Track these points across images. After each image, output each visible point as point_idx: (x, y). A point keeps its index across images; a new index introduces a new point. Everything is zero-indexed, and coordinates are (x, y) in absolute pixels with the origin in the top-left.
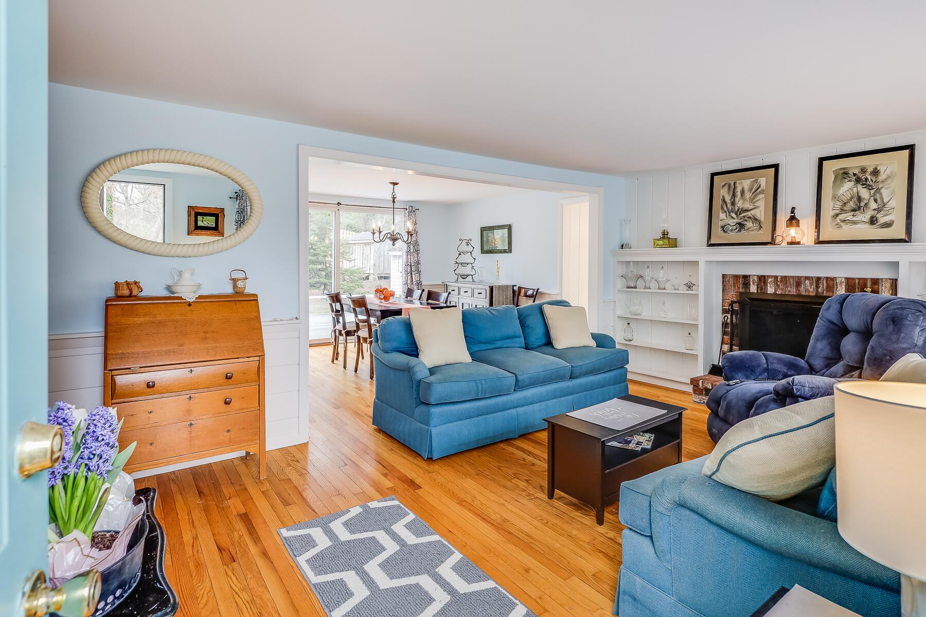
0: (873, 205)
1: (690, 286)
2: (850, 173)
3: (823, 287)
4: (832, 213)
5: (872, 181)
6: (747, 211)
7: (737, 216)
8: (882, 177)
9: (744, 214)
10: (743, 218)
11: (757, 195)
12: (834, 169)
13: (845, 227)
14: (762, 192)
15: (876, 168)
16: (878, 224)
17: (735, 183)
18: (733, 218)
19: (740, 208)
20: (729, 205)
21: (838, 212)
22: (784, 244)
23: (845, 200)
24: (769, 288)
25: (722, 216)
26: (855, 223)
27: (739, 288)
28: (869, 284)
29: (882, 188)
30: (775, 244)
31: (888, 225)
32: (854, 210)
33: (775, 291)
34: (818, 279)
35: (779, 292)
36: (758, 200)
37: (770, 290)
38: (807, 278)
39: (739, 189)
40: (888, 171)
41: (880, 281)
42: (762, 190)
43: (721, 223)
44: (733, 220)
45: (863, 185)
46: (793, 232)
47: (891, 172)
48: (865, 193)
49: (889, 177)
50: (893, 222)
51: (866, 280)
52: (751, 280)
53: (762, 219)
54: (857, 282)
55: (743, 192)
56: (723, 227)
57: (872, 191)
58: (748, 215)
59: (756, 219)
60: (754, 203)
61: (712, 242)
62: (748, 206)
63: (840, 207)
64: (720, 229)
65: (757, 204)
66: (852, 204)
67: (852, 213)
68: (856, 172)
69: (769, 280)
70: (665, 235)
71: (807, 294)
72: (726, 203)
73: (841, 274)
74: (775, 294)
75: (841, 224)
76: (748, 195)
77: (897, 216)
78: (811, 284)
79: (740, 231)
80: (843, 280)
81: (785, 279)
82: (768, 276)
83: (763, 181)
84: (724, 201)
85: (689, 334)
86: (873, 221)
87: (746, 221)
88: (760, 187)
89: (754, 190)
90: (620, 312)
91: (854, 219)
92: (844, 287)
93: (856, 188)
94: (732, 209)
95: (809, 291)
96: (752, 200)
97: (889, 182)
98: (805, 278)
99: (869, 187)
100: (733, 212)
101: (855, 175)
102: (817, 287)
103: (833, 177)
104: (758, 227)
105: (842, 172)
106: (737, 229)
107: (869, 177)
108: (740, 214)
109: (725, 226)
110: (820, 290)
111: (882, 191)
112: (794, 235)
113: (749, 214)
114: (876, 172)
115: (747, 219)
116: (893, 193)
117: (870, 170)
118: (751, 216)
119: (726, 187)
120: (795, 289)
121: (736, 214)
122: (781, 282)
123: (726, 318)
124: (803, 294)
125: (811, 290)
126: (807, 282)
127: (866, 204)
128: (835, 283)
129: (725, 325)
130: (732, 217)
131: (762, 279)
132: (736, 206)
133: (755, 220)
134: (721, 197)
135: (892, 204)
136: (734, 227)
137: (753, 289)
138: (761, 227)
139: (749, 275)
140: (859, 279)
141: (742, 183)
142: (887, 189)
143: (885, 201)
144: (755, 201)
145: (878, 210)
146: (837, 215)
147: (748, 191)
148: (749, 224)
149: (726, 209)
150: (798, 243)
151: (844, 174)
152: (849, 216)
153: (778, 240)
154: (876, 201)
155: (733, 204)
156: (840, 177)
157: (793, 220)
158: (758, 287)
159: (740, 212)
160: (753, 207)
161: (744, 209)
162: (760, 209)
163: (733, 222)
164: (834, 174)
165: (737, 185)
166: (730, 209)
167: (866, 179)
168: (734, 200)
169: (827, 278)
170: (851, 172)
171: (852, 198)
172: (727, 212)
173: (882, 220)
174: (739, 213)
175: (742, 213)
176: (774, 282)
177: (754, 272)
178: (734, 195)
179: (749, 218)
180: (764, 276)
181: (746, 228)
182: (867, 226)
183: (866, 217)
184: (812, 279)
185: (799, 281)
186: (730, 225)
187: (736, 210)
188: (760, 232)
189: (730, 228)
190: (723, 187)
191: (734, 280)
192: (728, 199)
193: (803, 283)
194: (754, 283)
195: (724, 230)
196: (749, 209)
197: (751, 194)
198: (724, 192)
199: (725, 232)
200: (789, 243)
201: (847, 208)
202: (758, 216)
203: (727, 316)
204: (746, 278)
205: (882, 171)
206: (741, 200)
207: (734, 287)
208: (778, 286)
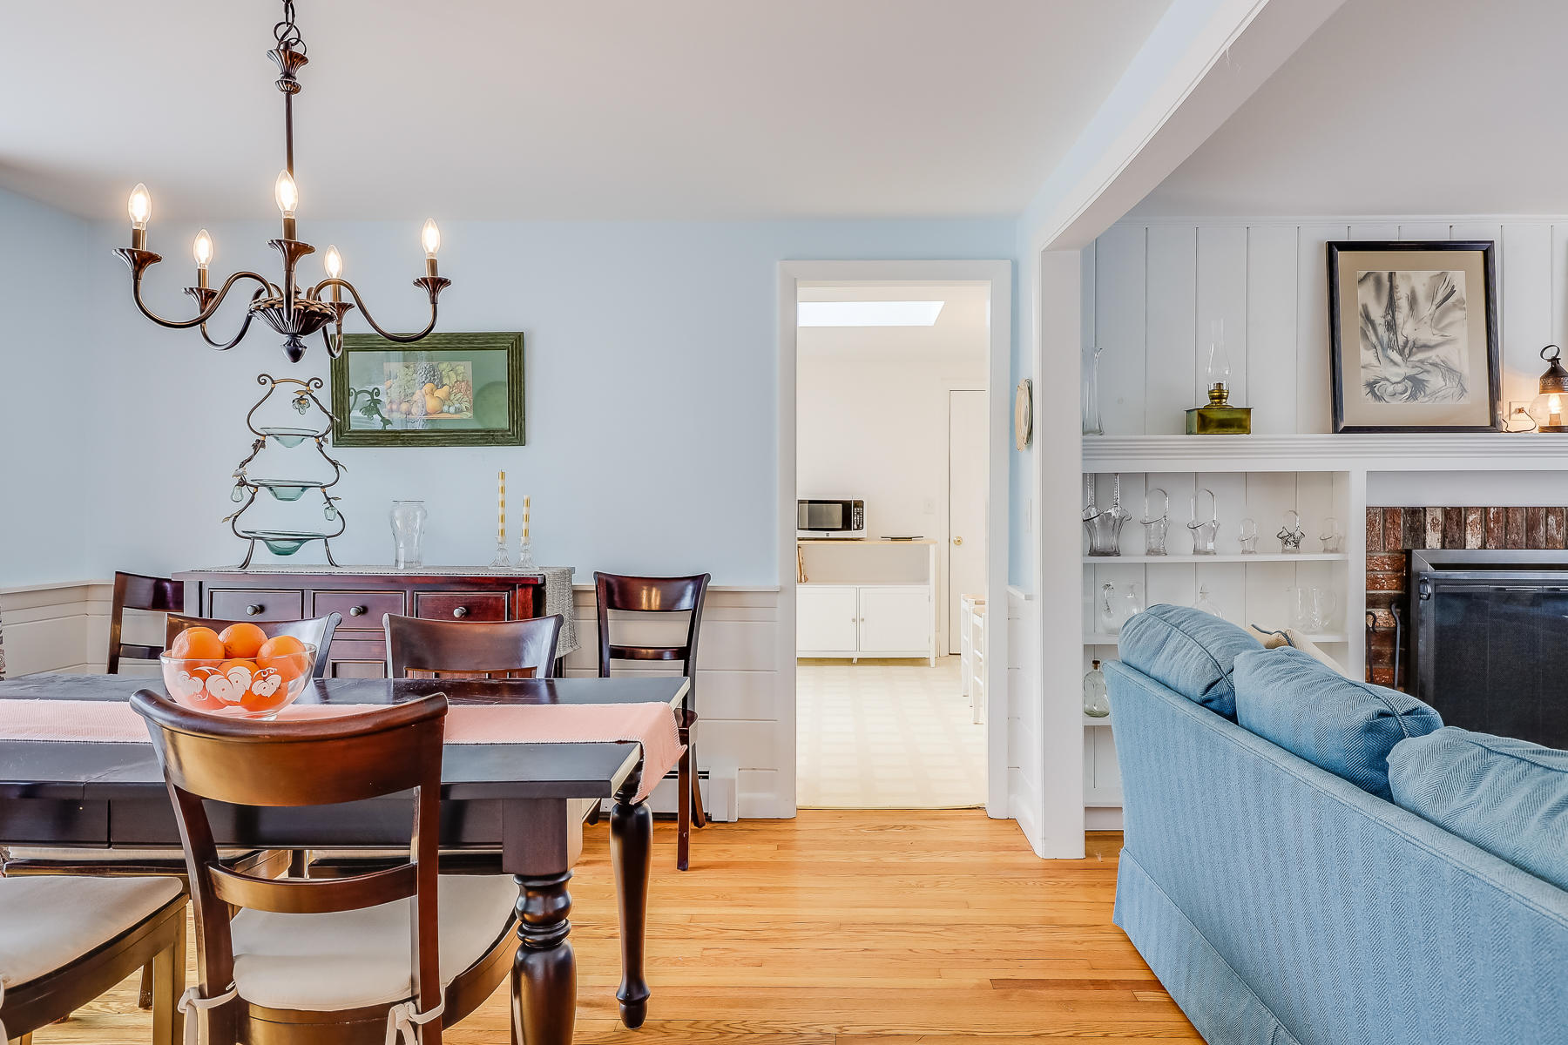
1: (1290, 540)
6: (1426, 347)
7: (1405, 360)
9: (1421, 356)
10: (1418, 364)
11: (1448, 310)
14: (1459, 304)
17: (1391, 276)
18: (1395, 364)
19: (1411, 339)
20: (1381, 330)
22: (1535, 429)
24: (1469, 537)
25: (1367, 356)
27: (1396, 538)
30: (1500, 430)
33: (1484, 544)
35: (1491, 546)
36: (1451, 324)
37: (1472, 542)
38: (1549, 511)
39: (1403, 293)
42: (1458, 300)
43: (1365, 376)
44: (1395, 369)
46: (1554, 403)
52: (1429, 519)
53: (1466, 371)
55: (1413, 301)
56: (1371, 386)
58: (1430, 358)
59: (1450, 370)
60: (1442, 329)
61: (1345, 422)
62: (1426, 335)
64: (1364, 390)
65: (1451, 332)
69: (1471, 518)
70: (1218, 397)
72: (1372, 323)
74: (1480, 552)
76: (1426, 309)
78: (1559, 525)
79: (1413, 396)
81: (1505, 513)
82: (1466, 509)
83: (1458, 278)
84: (1368, 318)
87: (1428, 372)
88: (1452, 292)
89: (1440, 297)
94: (1390, 340)
95: (1553, 539)
96: (1436, 321)
98: (1547, 512)
100: (1393, 348)
104: (1458, 390)
106: (1405, 391)
108: (1410, 354)
109: (1376, 382)
112: (1554, 410)
115: (1429, 367)
118: (1439, 362)
119: (1370, 283)
120: (1523, 539)
121: (1401, 353)
122: (1497, 520)
123: (1374, 619)
124: (1543, 545)
126: (1551, 520)
130: (1391, 360)
131: (1454, 518)
132: (1399, 334)
133: (1448, 370)
134: (1360, 307)
136: (1400, 388)
137: (1433, 539)
138: (1464, 390)
139: (1424, 508)
141: (1409, 278)
144: (1441, 325)
147: (1426, 299)
148: (1435, 381)
149: (1373, 339)
153: (1506, 421)
155: (1391, 326)
157: (1556, 377)
158: (1444, 537)
159: (1409, 349)
160: (1440, 339)
161: (1419, 343)
162: (1458, 346)
163: (1397, 375)
165: (1398, 281)
166: (1385, 340)
168: (1393, 317)
172: (1379, 348)
174: (1407, 351)
175: (1415, 354)
176: (1481, 521)
177: (1435, 498)
178: (1392, 305)
179: (1434, 364)
180: (1460, 508)
181: (1428, 392)
184: (1562, 512)
185: (1533, 518)
186: (1388, 380)
187: (1401, 343)
188: (1463, 401)
189: (1390, 389)
190: (1361, 281)
191: (1385, 521)
192: (1377, 313)
193: (1543, 522)
194: (1434, 526)
195: (1372, 392)
196: (1433, 343)
197: (1434, 307)
198: (1366, 294)
199: (1378, 398)
200: (1544, 430)
202: (1455, 362)
203: (1371, 614)
204: (1415, 516)
206: (1411, 321)
207: (1386, 537)
208: (1488, 531)
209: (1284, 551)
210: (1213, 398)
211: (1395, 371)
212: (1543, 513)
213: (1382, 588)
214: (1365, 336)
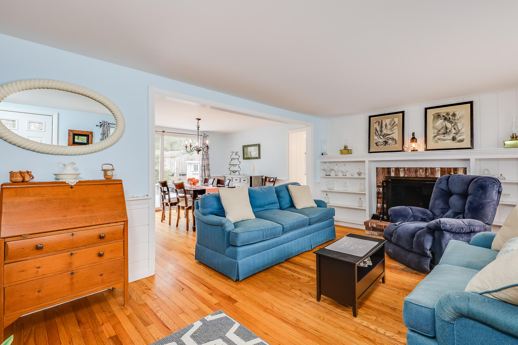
0: (454, 131)
1: (359, 174)
2: (441, 115)
3: (429, 173)
4: (433, 135)
5: (452, 119)
6: (389, 135)
7: (384, 138)
8: (457, 117)
10: (386, 138)
11: (394, 127)
12: (433, 113)
13: (440, 142)
14: (396, 125)
15: (454, 113)
16: (456, 140)
17: (382, 121)
18: (382, 139)
19: (385, 133)
20: (379, 132)
21: (436, 135)
22: (410, 151)
23: (439, 128)
24: (401, 174)
25: (376, 137)
26: (445, 140)
27: (385, 174)
28: (452, 170)
29: (457, 122)
30: (404, 151)
31: (461, 141)
32: (444, 134)
33: (404, 175)
34: (426, 169)
35: (406, 176)
36: (395, 129)
37: (402, 175)
38: (420, 168)
39: (384, 124)
40: (460, 114)
41: (458, 169)
43: (375, 141)
44: (382, 140)
45: (448, 121)
46: (414, 145)
47: (462, 115)
48: (449, 125)
49: (461, 117)
50: (464, 139)
51: (450, 168)
52: (392, 170)
53: (397, 139)
54: (446, 169)
55: (386, 126)
56: (376, 143)
57: (453, 124)
59: (394, 139)
61: (371, 151)
62: (389, 132)
63: (436, 132)
64: (375, 144)
65: (394, 131)
66: (443, 131)
67: (443, 135)
68: (444, 115)
69: (401, 170)
70: (346, 148)
71: (421, 176)
72: (377, 131)
73: (438, 166)
74: (404, 177)
75: (437, 140)
76: (389, 127)
77: (466, 136)
78: (423, 172)
79: (385, 145)
80: (439, 169)
81: (409, 169)
82: (400, 168)
83: (396, 120)
84: (376, 130)
85: (360, 199)
86: (454, 139)
87: (388, 140)
88: (395, 123)
89: (392, 124)
90: (322, 189)
91: (444, 138)
92: (439, 172)
93: (444, 123)
95: (422, 175)
97: (461, 119)
98: (420, 169)
99: (451, 122)
100: (381, 136)
101: (443, 116)
102: (426, 173)
103: (432, 117)
105: (437, 115)
106: (384, 144)
107: (451, 117)
108: (385, 136)
109: (377, 143)
111: (458, 124)
112: (414, 147)
113: (390, 136)
114: (454, 115)
116: (463, 125)
117: (451, 114)
118: (391, 137)
119: (377, 123)
120: (414, 174)
121: (383, 136)
122: (407, 170)
123: (379, 190)
124: (419, 176)
125: (423, 174)
126: (421, 170)
127: (450, 131)
128: (435, 170)
129: (378, 193)
131: (397, 170)
132: (383, 132)
133: (393, 139)
134: (375, 128)
135: (463, 130)
136: (382, 143)
137: (393, 174)
138: (396, 143)
139: (391, 168)
140: (447, 168)
141: (385, 121)
142: (460, 123)
143: (460, 129)
144: (392, 130)
145: (456, 134)
146: (435, 136)
147: (389, 125)
148: (390, 142)
149: (377, 134)
150: (417, 150)
151: (438, 116)
152: (441, 137)
153: (405, 149)
154: (455, 129)
155: (381, 131)
156: (436, 117)
157: (414, 139)
158: (395, 174)
160: (392, 133)
161: (387, 134)
162: (396, 134)
163: (382, 141)
164: (433, 116)
165: (383, 122)
166: (380, 134)
167: (450, 118)
168: (382, 129)
169: (431, 168)
171: (443, 128)
172: (378, 136)
173: (459, 138)
174: (384, 136)
176: (404, 170)
177: (393, 166)
178: (381, 127)
179: (390, 138)
180: (398, 168)
181: (388, 144)
182: (451, 141)
183: (451, 137)
184: (423, 168)
185: (416, 170)
186: (380, 142)
187: (383, 134)
188: (396, 145)
189: (380, 144)
190: (375, 123)
191: (382, 170)
192: (378, 129)
193: (418, 171)
194: (393, 171)
195: (377, 145)
196: (390, 134)
197: (391, 126)
198: (376, 125)
199: (378, 146)
200: (412, 151)
201: (440, 132)
202: (395, 137)
203: (379, 189)
204: (389, 169)
205: (457, 114)
206: (385, 129)
207: (383, 174)
208: (406, 173)
209: (358, 176)
212: (418, 169)
213: (381, 184)
214: (376, 134)
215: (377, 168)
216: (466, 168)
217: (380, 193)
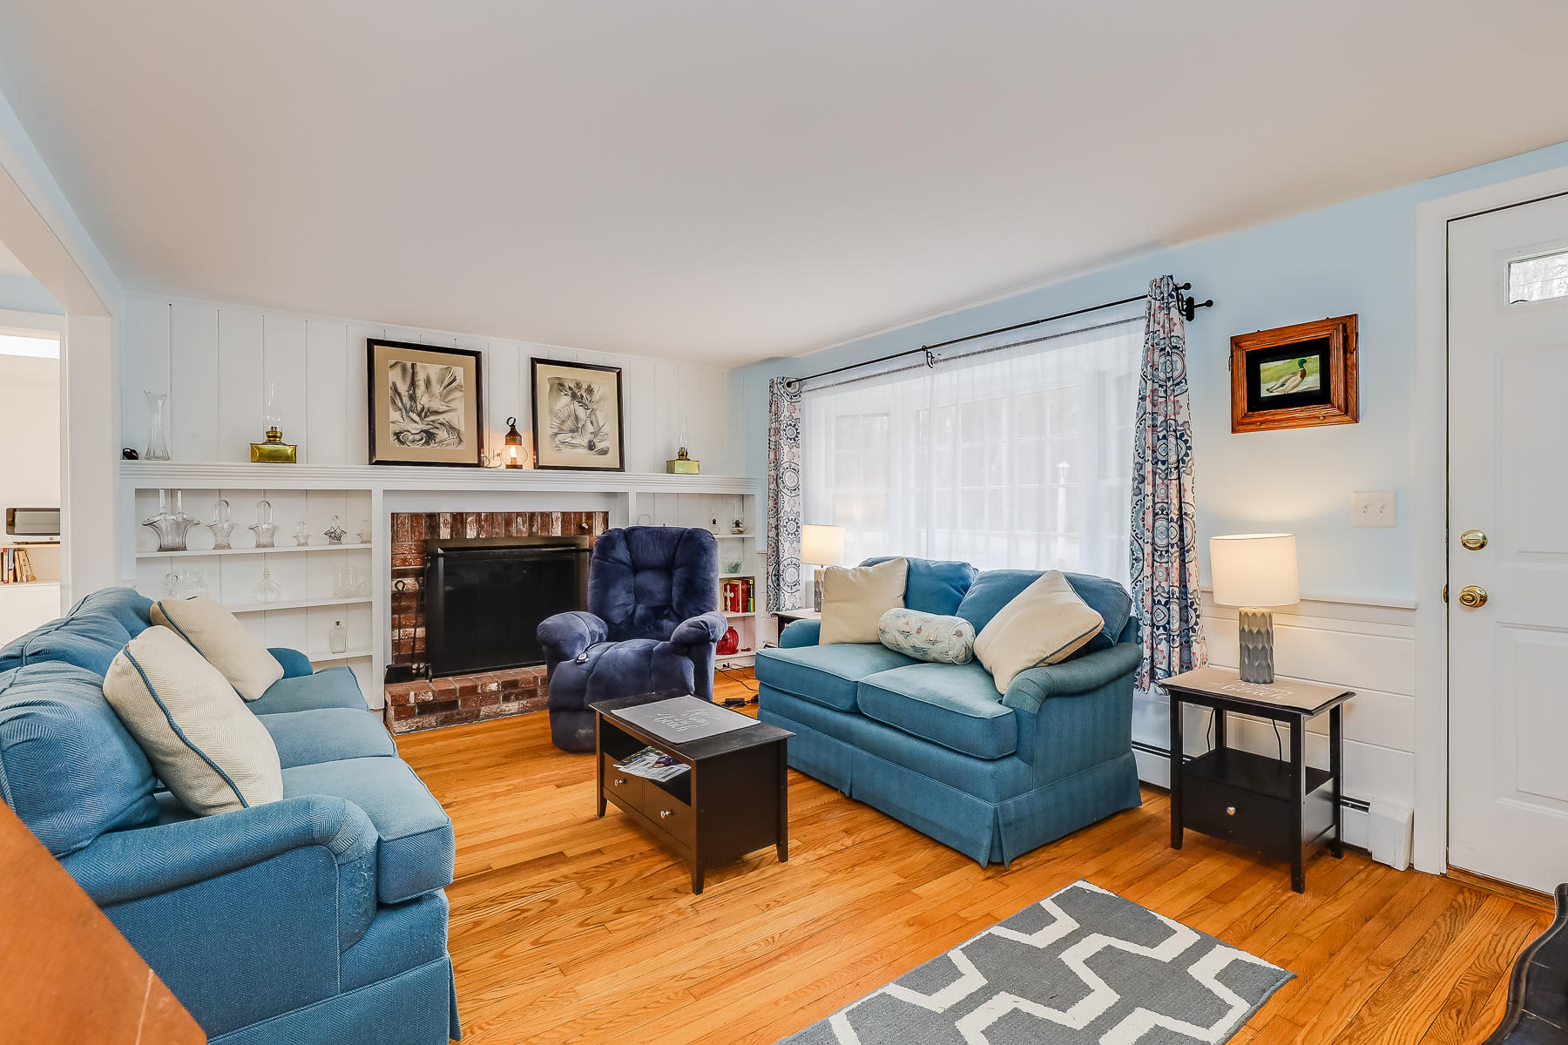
0: (590, 428)
1: (335, 537)
3: (537, 525)
4: (550, 432)
5: (587, 399)
6: (437, 413)
7: (422, 420)
8: (596, 397)
9: (432, 418)
10: (430, 423)
11: (452, 391)
12: (550, 377)
13: (566, 451)
14: (459, 388)
15: (590, 386)
16: (595, 449)
17: (413, 366)
18: (415, 422)
19: (426, 407)
20: (406, 399)
21: (556, 430)
22: (503, 467)
23: (562, 417)
24: (468, 531)
25: (395, 415)
26: (574, 446)
27: (420, 533)
28: (584, 518)
29: (596, 409)
30: (483, 467)
31: (604, 452)
32: (572, 431)
33: (478, 534)
34: (532, 515)
35: (483, 536)
36: (454, 399)
37: (471, 533)
38: (518, 514)
39: (421, 377)
40: (600, 392)
41: (593, 515)
42: (458, 385)
43: (393, 428)
44: (415, 425)
45: (579, 402)
46: (513, 452)
47: (603, 393)
48: (581, 412)
49: (601, 398)
50: (608, 448)
51: (581, 513)
52: (442, 520)
53: (462, 429)
54: (573, 516)
55: (428, 383)
56: (397, 435)
57: (589, 412)
58: (439, 420)
59: (452, 428)
60: (447, 402)
61: (378, 458)
62: (437, 405)
63: (558, 425)
64: (392, 438)
65: (453, 405)
66: (570, 424)
67: (571, 434)
68: (571, 385)
69: (469, 519)
70: (273, 437)
71: (519, 535)
72: (399, 394)
73: (556, 507)
74: (477, 540)
75: (561, 445)
76: (437, 389)
77: (611, 443)
78: (524, 523)
79: (427, 443)
80: (559, 515)
81: (491, 516)
82: (467, 513)
83: (459, 372)
84: (396, 390)
85: (338, 623)
86: (591, 446)
87: (437, 428)
88: (455, 380)
89: (446, 383)
91: (574, 441)
92: (560, 523)
93: (573, 405)
94: (411, 407)
95: (521, 531)
96: (444, 397)
97: (601, 403)
99: (585, 407)
100: (413, 412)
101: (570, 389)
102: (531, 526)
103: (547, 386)
104: (457, 441)
105: (557, 381)
106: (422, 439)
107: (584, 395)
108: (426, 416)
109: (401, 433)
110: (534, 530)
111: (597, 412)
112: (514, 456)
113: (441, 418)
114: (590, 391)
115: (438, 426)
116: (606, 417)
117: (585, 386)
118: (444, 422)
119: (398, 369)
120: (503, 531)
121: (419, 415)
122: (486, 520)
123: (400, 586)
124: (515, 535)
125: (524, 530)
126: (520, 519)
127: (583, 425)
128: (551, 519)
129: (398, 596)
130: (412, 419)
131: (459, 519)
132: (418, 403)
133: (451, 428)
134: (390, 384)
135: (606, 429)
136: (418, 437)
137: (445, 533)
138: (461, 441)
139: (439, 514)
140: (575, 513)
141: (425, 367)
142: (600, 411)
143: (601, 424)
144: (447, 400)
145: (595, 434)
146: (556, 434)
147: (438, 382)
148: (442, 434)
149: (400, 405)
150: (521, 467)
151: (559, 385)
152: (567, 437)
153: (487, 461)
154: (592, 423)
155: (413, 398)
156: (555, 388)
157: (512, 436)
158: (452, 531)
159: (424, 413)
160: (446, 408)
161: (432, 410)
162: (457, 414)
163: (416, 429)
164: (548, 382)
165: (418, 369)
166: (408, 406)
167: (582, 396)
168: (414, 392)
169: (542, 514)
170: (566, 384)
171: (569, 416)
172: (404, 411)
173: (600, 446)
174: (423, 414)
175: (429, 416)
176: (476, 521)
177: (446, 507)
178: (413, 384)
179: (442, 424)
180: (462, 514)
181: (437, 441)
182: (586, 451)
183: (585, 442)
184: (525, 515)
185: (509, 519)
186: (409, 432)
187: (419, 409)
188: (460, 448)
189: (411, 437)
190: (391, 366)
191: (412, 521)
193: (514, 521)
194: (445, 525)
195: (399, 440)
196: (441, 410)
197: (442, 388)
198: (395, 376)
199: (402, 443)
200: (508, 467)
201: (566, 427)
202: (455, 424)
203: (401, 581)
204: (433, 518)
205: (595, 390)
206: (426, 395)
207: (413, 532)
208: (481, 527)
209: (330, 544)
210: (269, 437)
211: (415, 427)
212: (514, 516)
213: (410, 565)
215: (393, 514)
216: (607, 513)
217: (405, 594)
